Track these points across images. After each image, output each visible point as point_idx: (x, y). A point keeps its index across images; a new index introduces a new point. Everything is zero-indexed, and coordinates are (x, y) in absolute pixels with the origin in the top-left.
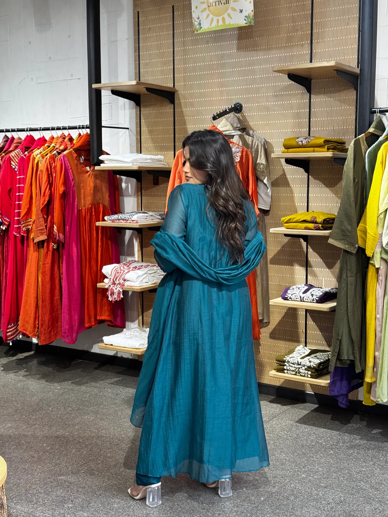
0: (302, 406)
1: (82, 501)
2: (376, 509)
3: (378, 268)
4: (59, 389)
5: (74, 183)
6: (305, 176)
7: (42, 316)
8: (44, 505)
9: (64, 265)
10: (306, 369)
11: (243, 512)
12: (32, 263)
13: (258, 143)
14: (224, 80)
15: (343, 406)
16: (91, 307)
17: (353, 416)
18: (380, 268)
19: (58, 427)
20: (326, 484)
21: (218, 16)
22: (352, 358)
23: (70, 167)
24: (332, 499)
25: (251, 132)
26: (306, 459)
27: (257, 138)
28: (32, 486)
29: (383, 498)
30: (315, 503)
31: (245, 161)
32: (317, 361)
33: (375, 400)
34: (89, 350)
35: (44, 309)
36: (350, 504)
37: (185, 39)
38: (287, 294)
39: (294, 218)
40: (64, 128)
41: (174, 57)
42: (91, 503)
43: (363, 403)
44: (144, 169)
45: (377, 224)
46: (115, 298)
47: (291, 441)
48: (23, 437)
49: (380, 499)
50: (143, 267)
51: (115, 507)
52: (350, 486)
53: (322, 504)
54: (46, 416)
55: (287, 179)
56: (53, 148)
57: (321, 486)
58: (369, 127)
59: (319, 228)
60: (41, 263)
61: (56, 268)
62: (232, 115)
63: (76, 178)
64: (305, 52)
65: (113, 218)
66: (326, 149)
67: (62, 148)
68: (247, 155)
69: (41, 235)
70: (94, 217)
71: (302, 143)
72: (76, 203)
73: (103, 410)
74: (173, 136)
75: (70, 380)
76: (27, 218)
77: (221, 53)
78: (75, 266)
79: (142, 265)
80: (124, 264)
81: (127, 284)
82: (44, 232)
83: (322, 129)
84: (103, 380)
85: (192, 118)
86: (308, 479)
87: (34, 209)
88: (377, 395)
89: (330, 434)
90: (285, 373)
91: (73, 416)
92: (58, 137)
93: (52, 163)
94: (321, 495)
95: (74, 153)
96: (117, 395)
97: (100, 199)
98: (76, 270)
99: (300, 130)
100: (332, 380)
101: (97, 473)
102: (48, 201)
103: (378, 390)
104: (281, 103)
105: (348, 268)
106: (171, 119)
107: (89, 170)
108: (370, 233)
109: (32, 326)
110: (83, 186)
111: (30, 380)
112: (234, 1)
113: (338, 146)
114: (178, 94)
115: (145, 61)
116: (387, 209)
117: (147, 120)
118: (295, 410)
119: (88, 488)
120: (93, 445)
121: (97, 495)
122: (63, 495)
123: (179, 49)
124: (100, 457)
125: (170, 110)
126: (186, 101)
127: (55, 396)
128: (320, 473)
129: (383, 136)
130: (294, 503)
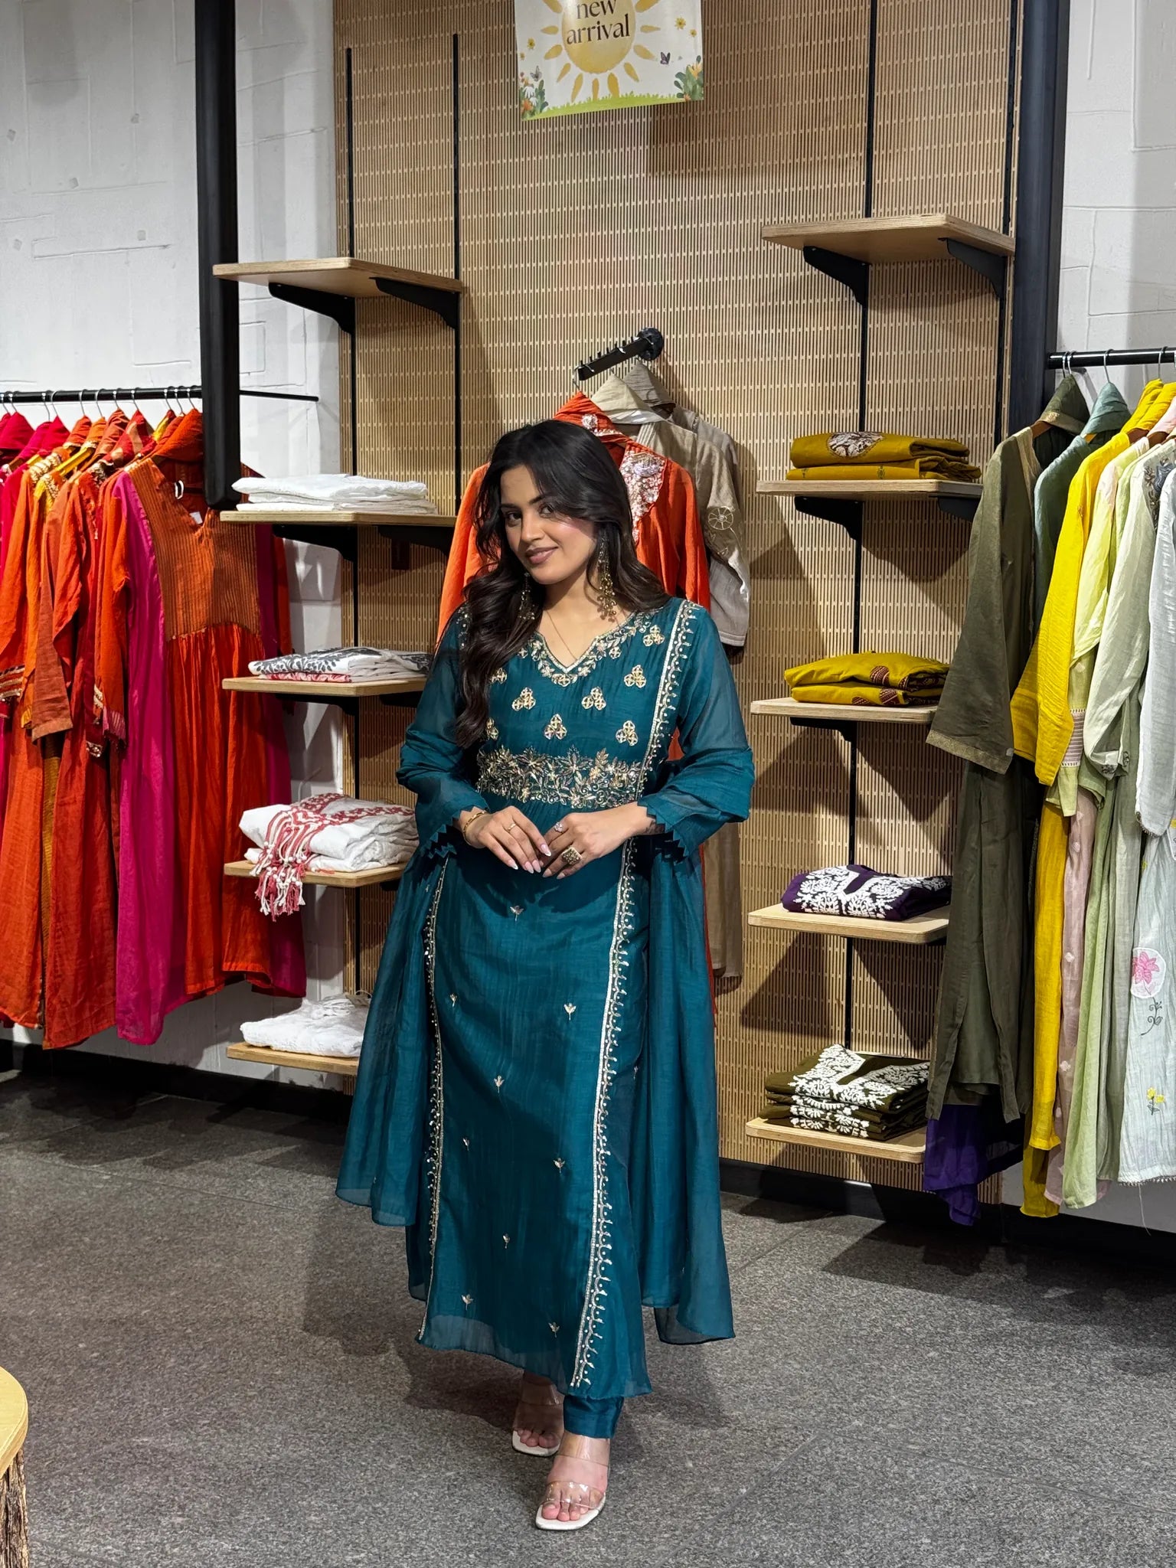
0: (836, 1222)
1: (211, 1506)
2: (1072, 1515)
3: (1070, 817)
4: (107, 1181)
5: (155, 562)
6: (850, 549)
7: (55, 962)
8: (100, 1521)
9: (125, 809)
10: (854, 1115)
11: (691, 1531)
12: (25, 801)
13: (711, 450)
14: (608, 260)
15: (963, 1221)
16: (205, 933)
17: (987, 1252)
18: (1074, 816)
19: (116, 1294)
20: (924, 1445)
21: (597, 73)
22: (992, 1079)
23: (143, 511)
24: (946, 1489)
25: (690, 416)
26: (861, 1375)
27: (707, 433)
28: (56, 1465)
29: (1091, 1483)
30: (896, 1500)
31: (674, 502)
32: (888, 1091)
33: (1057, 1201)
34: (191, 1065)
35: (62, 940)
36: (996, 1501)
37: (490, 136)
38: (799, 894)
39: (821, 672)
40: (124, 395)
41: (457, 188)
42: (238, 1513)
43: (1022, 1210)
44: (370, 521)
45: (1070, 689)
46: (279, 908)
47: (813, 1324)
48: (14, 1323)
49: (1081, 1487)
50: (364, 813)
51: (311, 1522)
52: (994, 1451)
53: (917, 1504)
54: (75, 1261)
55: (793, 555)
56: (88, 455)
57: (908, 1452)
58: (1043, 408)
59: (896, 699)
60: (52, 801)
61: (99, 818)
62: (632, 365)
63: (163, 547)
64: (849, 184)
65: (274, 667)
66: (916, 471)
67: (117, 453)
68: (680, 484)
69: (55, 717)
70: (214, 664)
71: (847, 450)
72: (161, 621)
73: (248, 1243)
74: (453, 423)
75: (137, 1155)
76: (9, 664)
77: (599, 179)
78: (158, 812)
79: (360, 807)
80: (307, 804)
81: (316, 864)
82: (64, 709)
83: (900, 409)
84: (238, 1154)
85: (510, 370)
86: (871, 1433)
87: (32, 638)
88: (1066, 1187)
89: (923, 1302)
90: (792, 1126)
91: (157, 1260)
92: (102, 422)
93: (88, 501)
94: (913, 1477)
95: (154, 470)
96: (285, 1196)
97: (232, 610)
98: (159, 823)
99: (836, 412)
100: (930, 1145)
101: (249, 1425)
102: (76, 615)
103: (1068, 1172)
104: (779, 331)
105: (985, 819)
106: (447, 373)
107: (200, 521)
108: (1049, 714)
109: (25, 993)
110: (182, 570)
111: (14, 1157)
112: (646, 29)
113: (949, 460)
114: (470, 299)
115: (369, 199)
116: (1098, 645)
117: (374, 375)
118: (819, 1236)
119: (225, 1469)
120: (229, 1343)
121: (254, 1489)
122: (152, 1489)
123: (475, 164)
124: (252, 1379)
125: (444, 347)
126: (493, 319)
127: (98, 1201)
128: (906, 1414)
129: (1083, 434)
130: (837, 1501)
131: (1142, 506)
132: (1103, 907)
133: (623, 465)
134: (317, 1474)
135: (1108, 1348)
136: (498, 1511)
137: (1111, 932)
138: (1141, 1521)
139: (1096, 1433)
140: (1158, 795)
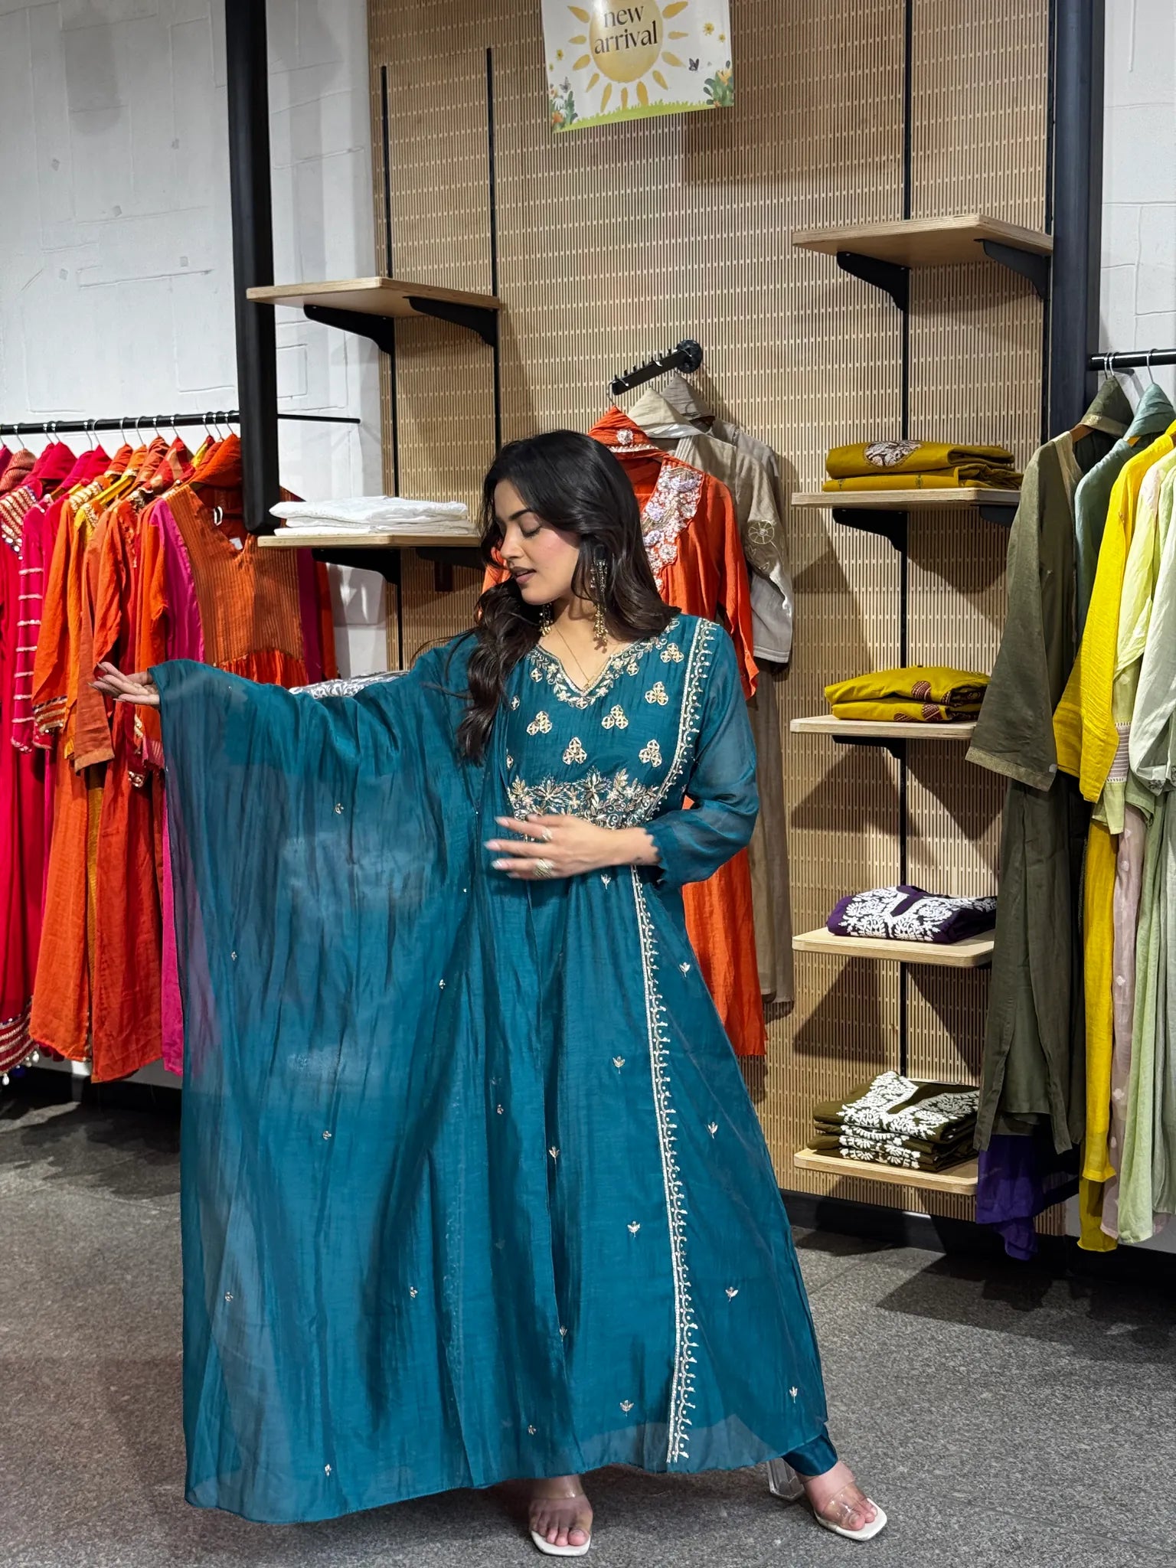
0: (893, 1255)
3: (1117, 835)
4: (155, 1216)
5: (194, 589)
6: (895, 561)
7: (101, 994)
10: (904, 1145)
12: (70, 832)
13: (751, 463)
14: (645, 272)
15: (1020, 1255)
17: (1050, 1285)
18: (1122, 834)
19: (152, 1334)
20: (971, 1492)
21: (627, 81)
22: (1042, 1108)
23: (180, 538)
24: (990, 1540)
25: (729, 429)
26: (909, 1417)
27: (747, 446)
28: (76, 1514)
29: (1143, 1533)
30: (937, 1551)
31: (713, 517)
32: (939, 1120)
33: (1114, 1235)
35: (107, 972)
36: (1043, 1553)
37: (525, 150)
38: (845, 917)
39: (861, 689)
40: (163, 422)
41: (493, 204)
43: (1079, 1244)
44: (408, 543)
45: (1114, 702)
47: (863, 1363)
48: (47, 1365)
49: (1133, 1537)
52: (1044, 1499)
53: (959, 1556)
54: (115, 1300)
55: (838, 569)
56: (129, 483)
57: (954, 1500)
58: (1084, 412)
59: (939, 715)
60: (96, 833)
61: (142, 848)
62: (671, 378)
63: (202, 573)
64: (887, 187)
66: (955, 479)
67: (157, 480)
68: (718, 499)
69: (97, 747)
71: (883, 459)
72: (202, 649)
74: (494, 442)
76: (51, 695)
77: (635, 190)
82: (105, 739)
83: (944, 417)
85: (550, 387)
86: (915, 1480)
87: (73, 669)
88: (1121, 1221)
89: (979, 1339)
90: (841, 1156)
92: (143, 450)
93: (127, 529)
94: (956, 1526)
95: (192, 497)
97: (274, 635)
99: (878, 420)
100: (983, 1176)
102: (116, 645)
103: (1124, 1205)
104: (819, 339)
105: (1029, 837)
106: (486, 391)
107: (240, 547)
108: (1093, 729)
109: (72, 1026)
110: (222, 597)
111: (65, 1192)
112: (674, 36)
113: (992, 467)
114: (508, 316)
115: (407, 218)
116: (1142, 656)
117: (415, 395)
118: (875, 1270)
123: (510, 179)
125: (483, 366)
126: (531, 336)
127: (144, 1237)
128: (954, 1459)
129: (1127, 437)
130: (876, 1553)
132: (1154, 927)
133: (660, 480)
135: (1171, 1388)
137: (1162, 953)
139: (1152, 1479)
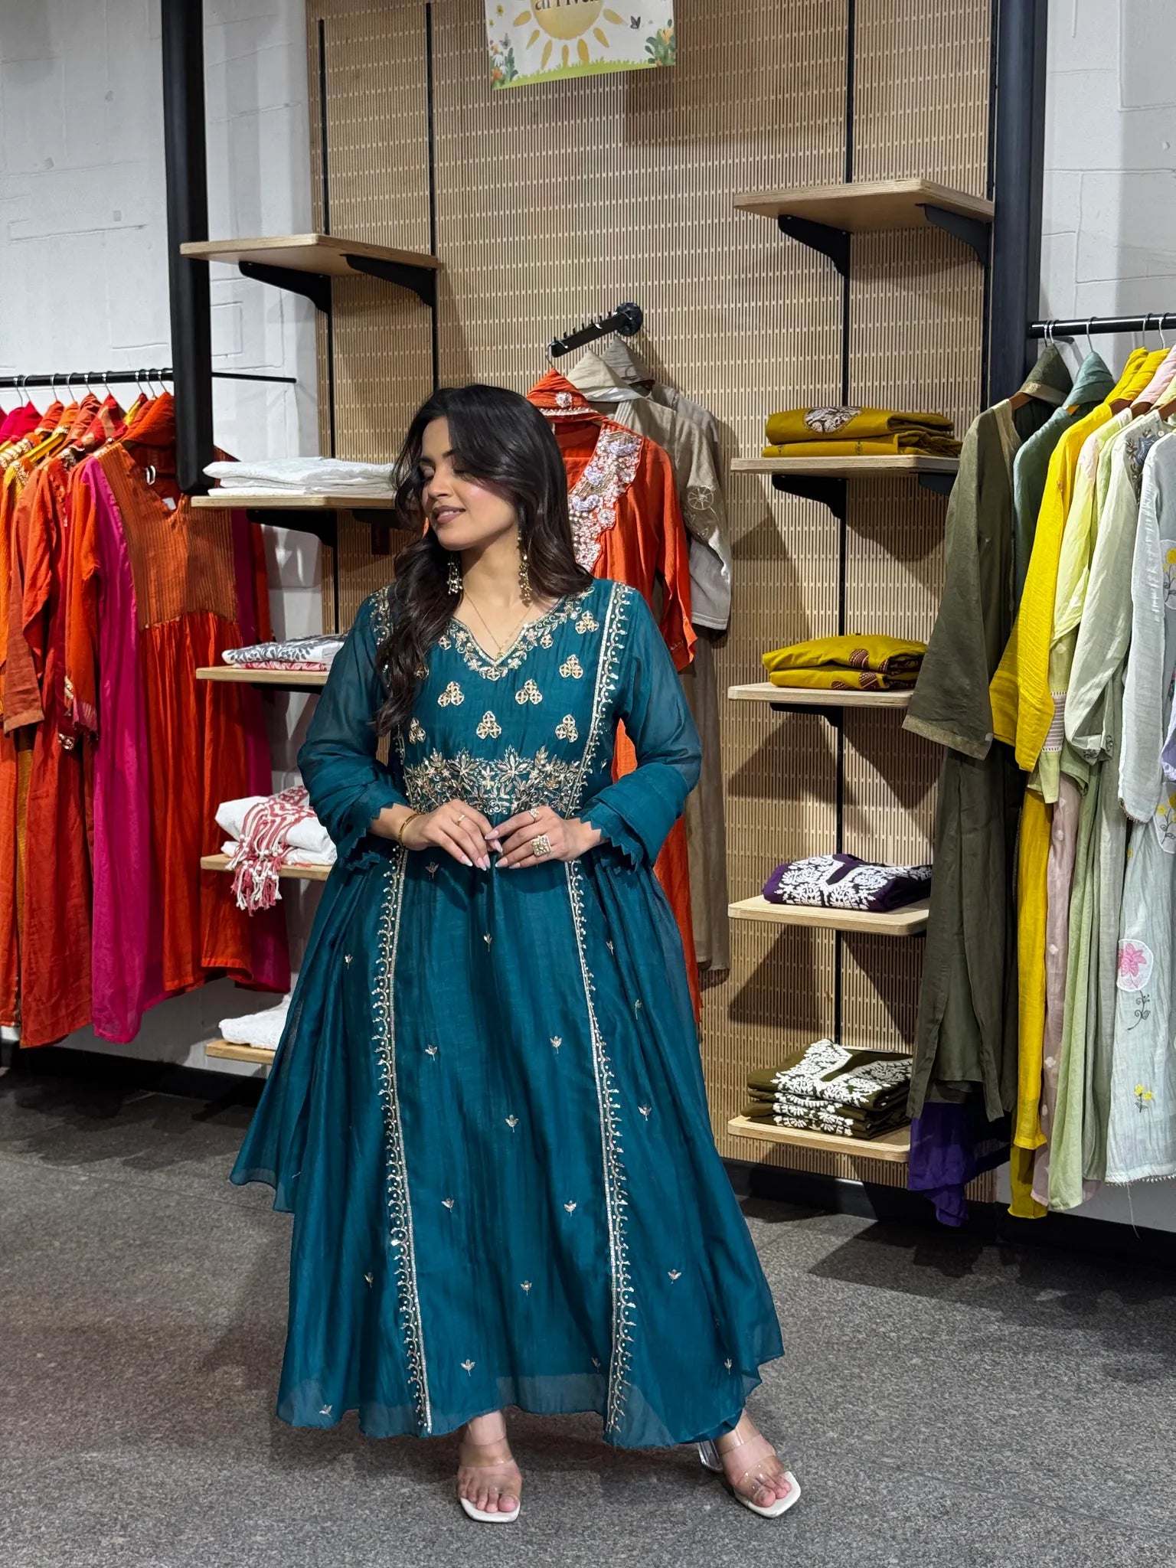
0: (825, 1222)
1: (155, 1526)
2: (1049, 1533)
3: (1052, 804)
4: (84, 1182)
5: (126, 549)
6: (834, 528)
7: (30, 959)
8: (39, 1542)
9: (98, 802)
10: (838, 1113)
11: (649, 1551)
13: (690, 427)
14: (585, 233)
15: (951, 1222)
16: (183, 928)
17: (981, 1251)
18: (1057, 803)
19: (80, 1300)
20: (900, 1458)
21: (567, 39)
22: (975, 1076)
23: (112, 497)
24: (919, 1505)
25: (669, 393)
26: (840, 1382)
27: (687, 410)
29: (1071, 1498)
30: (866, 1517)
31: (651, 481)
32: (872, 1087)
33: (1044, 1202)
34: (178, 1062)
35: (36, 937)
36: (970, 1518)
37: (464, 107)
38: (781, 885)
39: (800, 656)
40: (95, 379)
41: (432, 161)
42: (182, 1532)
43: (1010, 1210)
44: (343, 505)
45: (1050, 671)
46: (256, 903)
47: (794, 1329)
49: (1060, 1503)
51: (256, 1542)
52: (972, 1464)
53: (887, 1521)
54: (42, 1266)
55: (777, 535)
56: (60, 440)
57: (883, 1465)
58: (1024, 379)
59: (876, 683)
60: (25, 795)
61: (73, 811)
62: (611, 341)
63: (134, 532)
64: (829, 150)
65: (248, 656)
66: (894, 446)
67: (88, 438)
68: (658, 463)
69: (27, 709)
70: (189, 653)
71: (823, 425)
72: (133, 610)
73: (221, 1246)
75: (118, 1155)
77: (575, 150)
78: (133, 806)
80: (284, 796)
81: (293, 857)
82: (35, 700)
83: (884, 383)
85: (488, 348)
86: (845, 1446)
88: (1051, 1188)
89: (910, 1305)
90: (775, 1124)
91: (127, 1264)
92: (74, 407)
93: (58, 487)
94: (885, 1492)
95: (125, 455)
97: (207, 597)
98: (134, 817)
99: (818, 386)
100: (915, 1144)
101: (202, 1439)
102: (46, 605)
103: (1054, 1172)
104: (760, 304)
105: (964, 806)
106: (424, 352)
107: (174, 507)
108: (1029, 698)
109: (1, 990)
110: (155, 558)
113: (932, 435)
114: (446, 276)
115: (344, 175)
116: (1079, 625)
117: (352, 355)
118: (808, 1236)
119: (173, 1486)
120: (191, 1352)
121: (201, 1507)
122: (96, 1508)
123: (449, 137)
124: (210, 1391)
125: (421, 326)
126: (470, 296)
127: (72, 1203)
128: (882, 1425)
129: (1066, 406)
131: (1123, 480)
132: (1087, 897)
133: (599, 444)
134: (268, 1491)
135: (1099, 1354)
136: (451, 1531)
137: (1095, 922)
138: (1120, 1539)
139: (1080, 1445)
140: (1143, 781)
